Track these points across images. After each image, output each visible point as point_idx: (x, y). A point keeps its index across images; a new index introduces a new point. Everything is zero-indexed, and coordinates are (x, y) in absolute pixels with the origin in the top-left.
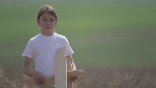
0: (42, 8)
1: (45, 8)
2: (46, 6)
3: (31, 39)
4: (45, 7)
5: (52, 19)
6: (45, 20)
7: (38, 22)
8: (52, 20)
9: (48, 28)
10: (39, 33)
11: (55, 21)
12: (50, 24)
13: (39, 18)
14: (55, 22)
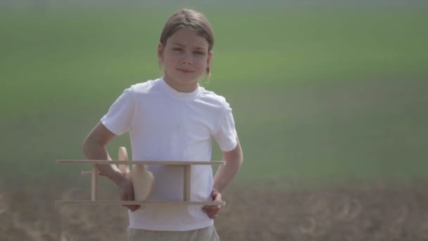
0: (175, 15)
1: (183, 16)
2: (185, 10)
3: (133, 86)
4: (183, 12)
5: (199, 48)
6: (179, 49)
7: (161, 53)
8: (198, 52)
9: (186, 71)
10: (159, 78)
11: (207, 54)
12: (191, 62)
13: (164, 40)
14: (206, 57)
